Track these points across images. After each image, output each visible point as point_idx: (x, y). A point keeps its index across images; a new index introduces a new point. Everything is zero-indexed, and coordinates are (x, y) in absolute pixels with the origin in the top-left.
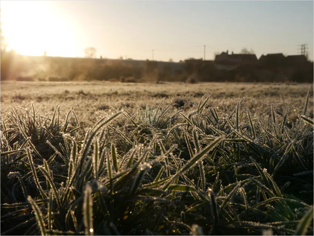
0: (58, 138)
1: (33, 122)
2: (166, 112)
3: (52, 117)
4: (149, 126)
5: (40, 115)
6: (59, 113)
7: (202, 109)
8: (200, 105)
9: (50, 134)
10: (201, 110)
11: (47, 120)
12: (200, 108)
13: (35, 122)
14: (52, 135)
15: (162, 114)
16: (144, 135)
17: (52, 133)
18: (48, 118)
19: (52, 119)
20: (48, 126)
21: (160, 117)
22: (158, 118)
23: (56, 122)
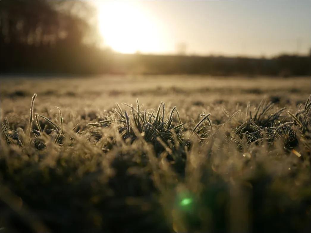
0: (164, 135)
1: (138, 118)
2: (267, 109)
3: (157, 114)
4: (252, 124)
5: (146, 111)
6: (164, 109)
7: (309, 107)
8: (307, 104)
9: (156, 130)
10: (308, 109)
11: (151, 116)
12: (307, 106)
13: (140, 119)
14: (158, 131)
15: (264, 112)
16: (247, 133)
17: (158, 130)
18: (152, 114)
19: (156, 116)
20: (153, 122)
21: (261, 114)
22: (260, 116)
23: (160, 119)
